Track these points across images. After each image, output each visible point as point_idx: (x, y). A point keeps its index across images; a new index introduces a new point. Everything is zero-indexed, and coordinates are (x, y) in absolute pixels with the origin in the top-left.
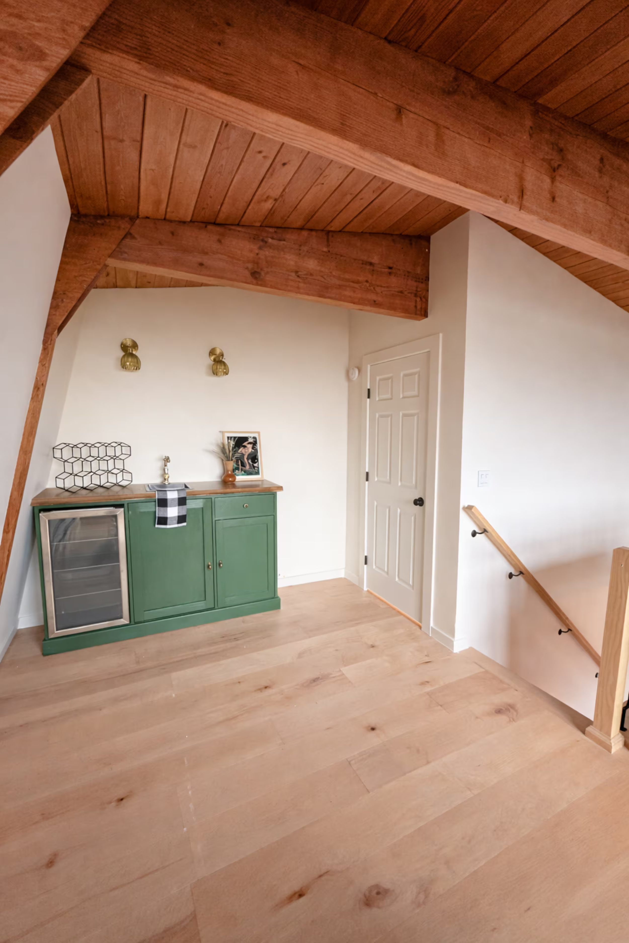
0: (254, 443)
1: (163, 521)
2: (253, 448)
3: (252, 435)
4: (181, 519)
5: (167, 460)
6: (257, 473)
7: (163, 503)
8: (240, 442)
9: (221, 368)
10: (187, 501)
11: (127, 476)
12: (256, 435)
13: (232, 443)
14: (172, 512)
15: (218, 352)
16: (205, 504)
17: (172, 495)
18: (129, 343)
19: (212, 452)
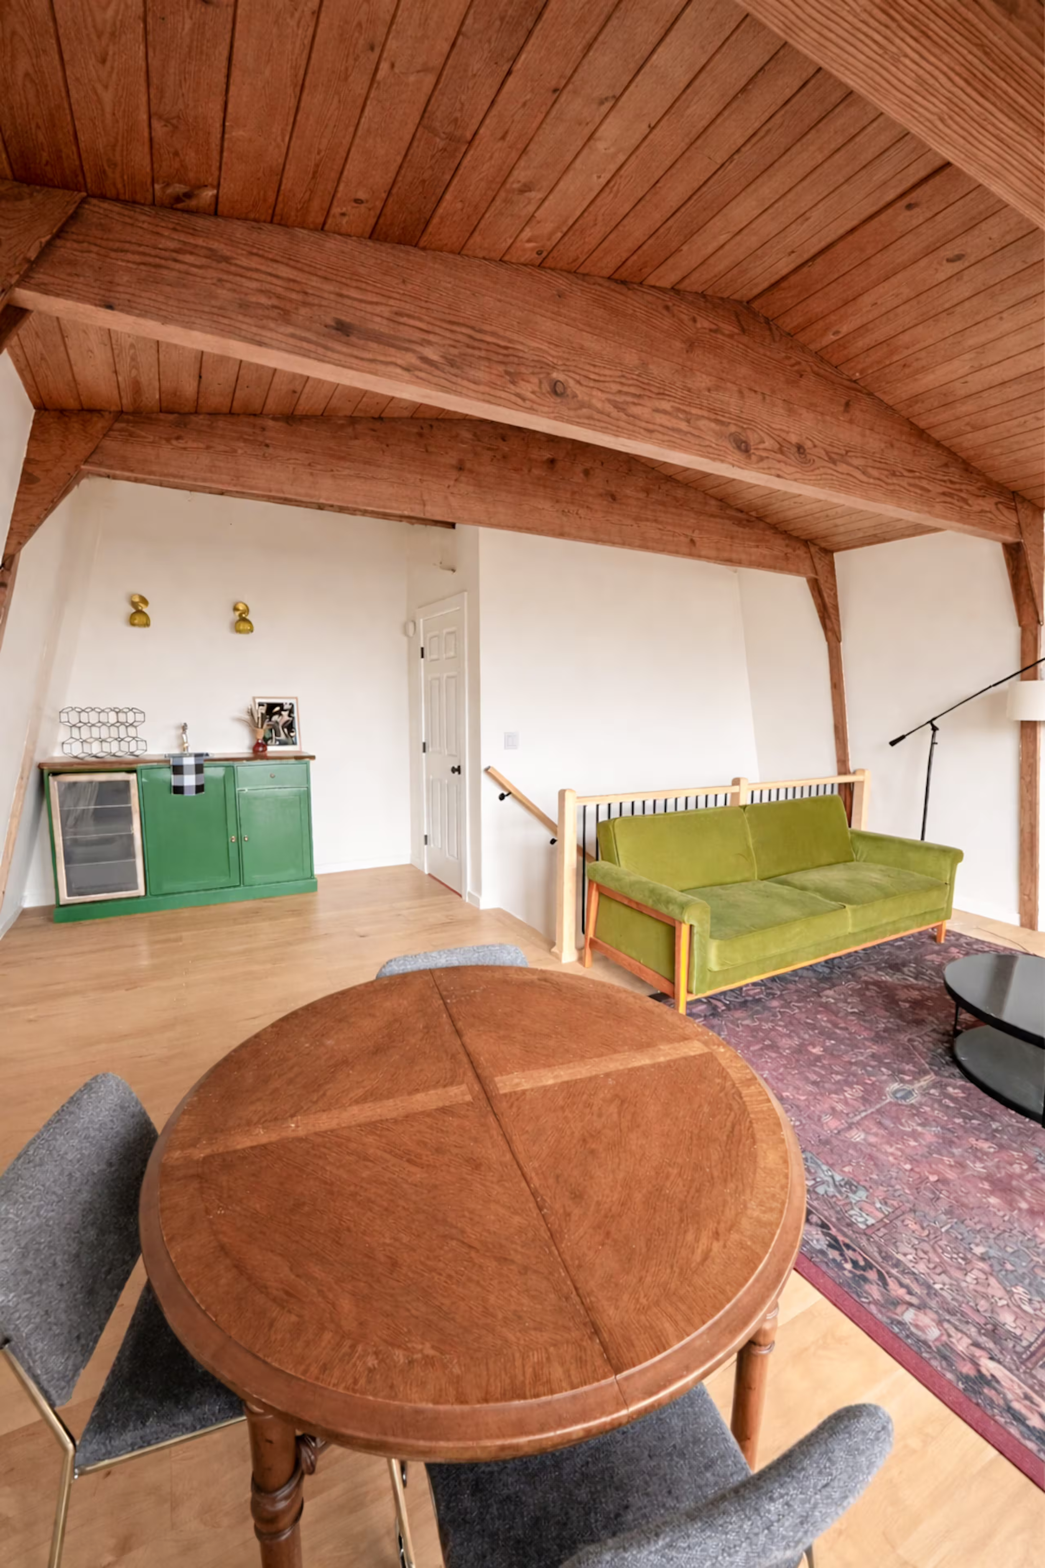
0: (291, 711)
1: (179, 790)
2: (289, 716)
3: (289, 701)
4: (199, 789)
5: (184, 728)
6: (294, 743)
7: (178, 770)
8: (271, 709)
9: (243, 626)
10: (205, 769)
11: (142, 745)
12: (293, 701)
13: (263, 710)
14: (189, 780)
15: (241, 607)
16: (226, 772)
17: (189, 762)
18: (137, 599)
19: (240, 720)
